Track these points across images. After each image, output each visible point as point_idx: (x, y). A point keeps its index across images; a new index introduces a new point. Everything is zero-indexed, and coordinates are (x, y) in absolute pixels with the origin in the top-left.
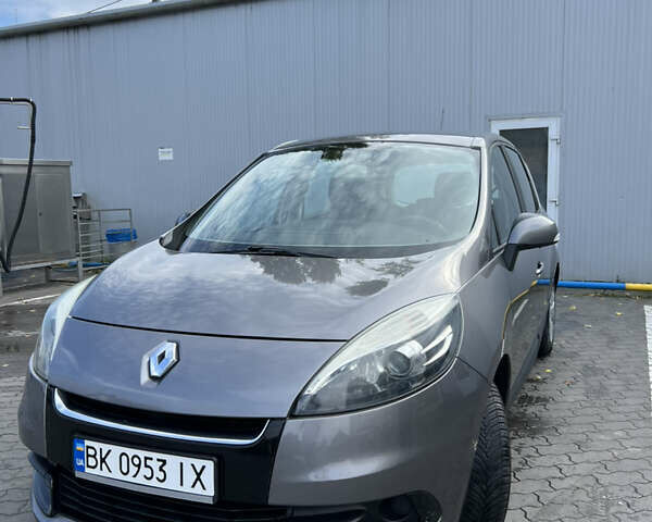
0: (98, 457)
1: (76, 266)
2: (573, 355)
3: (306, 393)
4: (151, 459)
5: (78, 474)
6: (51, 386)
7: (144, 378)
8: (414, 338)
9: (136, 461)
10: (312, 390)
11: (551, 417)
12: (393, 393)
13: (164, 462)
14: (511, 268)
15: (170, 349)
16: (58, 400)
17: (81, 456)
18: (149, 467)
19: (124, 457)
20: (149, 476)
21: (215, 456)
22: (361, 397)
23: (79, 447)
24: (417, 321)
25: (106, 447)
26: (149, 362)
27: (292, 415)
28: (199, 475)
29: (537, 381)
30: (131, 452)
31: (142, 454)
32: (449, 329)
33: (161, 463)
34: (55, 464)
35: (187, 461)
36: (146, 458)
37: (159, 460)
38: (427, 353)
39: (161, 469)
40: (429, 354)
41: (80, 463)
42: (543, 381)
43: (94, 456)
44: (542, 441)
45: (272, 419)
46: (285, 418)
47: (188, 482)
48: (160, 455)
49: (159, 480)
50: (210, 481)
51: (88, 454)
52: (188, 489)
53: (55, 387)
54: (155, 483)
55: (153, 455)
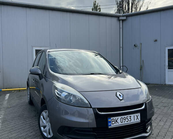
36: (127, 117)
39: (130, 118)
43: (114, 121)
47: (135, 119)
48: (130, 115)
49: (130, 121)
50: (139, 117)
51: (112, 121)
52: (135, 121)
53: (96, 108)
54: (129, 122)
55: (129, 116)
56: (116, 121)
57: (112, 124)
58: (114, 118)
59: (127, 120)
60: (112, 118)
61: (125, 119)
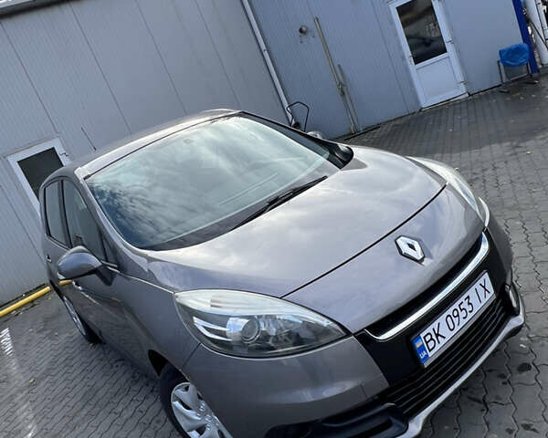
0: (434, 337)
4: (462, 303)
5: (426, 365)
9: (456, 314)
13: (468, 297)
17: (422, 348)
18: (464, 309)
19: (448, 319)
20: (465, 315)
25: (435, 325)
28: (484, 287)
30: (450, 311)
31: (456, 306)
33: (467, 300)
35: (477, 285)
37: (465, 299)
39: (469, 304)
43: (432, 339)
47: (482, 297)
48: (465, 296)
49: (471, 312)
50: (489, 286)
51: (427, 343)
52: (484, 301)
53: (363, 330)
54: (470, 315)
55: (462, 299)
56: (437, 335)
57: (430, 351)
58: (429, 330)
59: (462, 314)
60: (422, 335)
61: (458, 315)
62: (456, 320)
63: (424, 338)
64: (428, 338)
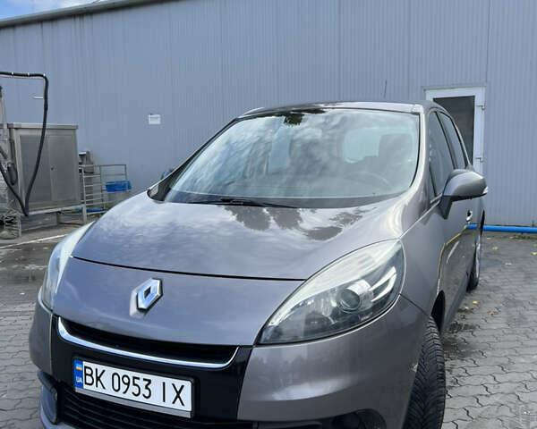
0: (94, 376)
1: (81, 211)
2: (496, 289)
3: (270, 324)
4: (138, 378)
5: (78, 390)
6: (55, 315)
7: (133, 310)
8: (363, 278)
9: (126, 380)
10: (275, 322)
11: (477, 342)
12: (345, 324)
13: (150, 381)
14: (445, 216)
15: (154, 285)
16: (61, 327)
17: (80, 374)
18: (137, 385)
19: (116, 376)
20: (136, 393)
21: (192, 377)
22: (317, 328)
23: (78, 367)
24: (365, 264)
25: (101, 368)
26: (137, 297)
27: (258, 343)
28: (178, 393)
29: (466, 311)
30: (121, 372)
31: (131, 374)
32: (393, 270)
33: (147, 382)
34: (59, 381)
35: (169, 381)
36: (134, 378)
37: (145, 380)
38: (374, 291)
39: (147, 387)
40: (376, 292)
41: (79, 380)
42: (471, 311)
43: (91, 375)
44: (470, 363)
45: (241, 347)
46: (251, 346)
47: (170, 398)
48: (146, 376)
49: (145, 397)
50: (188, 399)
51: (86, 373)
52: (170, 404)
53: (58, 316)
54: (144, 400)
55: (142, 376)
56: (98, 379)
57: (86, 383)
58: (93, 366)
59: (133, 389)
60: (85, 364)
61: (128, 384)
62: (123, 387)
63: (86, 367)
64: (88, 371)
